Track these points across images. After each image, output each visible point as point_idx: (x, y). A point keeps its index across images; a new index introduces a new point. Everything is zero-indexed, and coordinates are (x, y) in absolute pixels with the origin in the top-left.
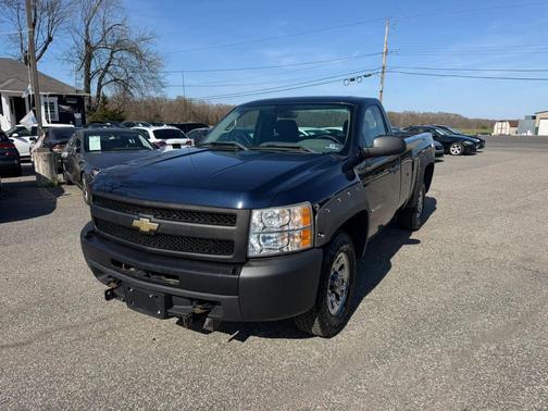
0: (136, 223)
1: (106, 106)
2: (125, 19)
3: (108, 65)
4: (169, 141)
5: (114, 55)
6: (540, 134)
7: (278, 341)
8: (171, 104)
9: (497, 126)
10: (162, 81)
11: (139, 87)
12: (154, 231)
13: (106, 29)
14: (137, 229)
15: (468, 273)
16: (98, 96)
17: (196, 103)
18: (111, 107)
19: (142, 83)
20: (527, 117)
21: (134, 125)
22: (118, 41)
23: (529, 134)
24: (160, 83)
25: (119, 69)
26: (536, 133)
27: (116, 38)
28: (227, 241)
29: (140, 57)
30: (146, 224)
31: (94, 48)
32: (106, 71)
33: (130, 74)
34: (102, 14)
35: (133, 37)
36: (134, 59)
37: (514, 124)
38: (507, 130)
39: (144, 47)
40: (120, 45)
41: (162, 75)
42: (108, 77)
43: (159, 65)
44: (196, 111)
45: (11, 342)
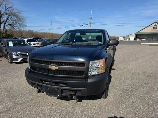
0: (50, 67)
1: (7, 32)
2: (13, 6)
3: (7, 20)
4: (32, 43)
5: (9, 17)
6: (130, 40)
7: (91, 101)
8: (26, 32)
9: (120, 38)
10: (25, 25)
11: (18, 27)
12: (57, 69)
13: (6, 8)
14: (50, 69)
15: (132, 77)
16: (4, 29)
17: (34, 32)
18: (8, 33)
19: (19, 25)
20: (127, 36)
21: (17, 38)
22: (10, 13)
23: (128, 40)
24: (24, 25)
25: (11, 21)
26: (129, 40)
27: (9, 11)
28: (82, 71)
29: (18, 18)
30: (54, 67)
31: (2, 14)
32: (6, 21)
33: (15, 23)
34: (5, 4)
35: (15, 11)
36: (16, 18)
37: (124, 37)
38: (122, 39)
39: (19, 15)
40: (11, 14)
41: (25, 23)
42: (7, 24)
43: (24, 20)
44: (34, 34)
45: (3, 111)
